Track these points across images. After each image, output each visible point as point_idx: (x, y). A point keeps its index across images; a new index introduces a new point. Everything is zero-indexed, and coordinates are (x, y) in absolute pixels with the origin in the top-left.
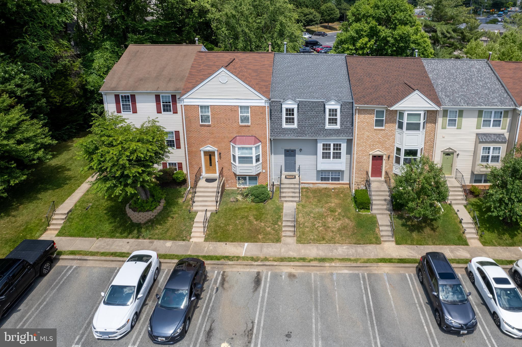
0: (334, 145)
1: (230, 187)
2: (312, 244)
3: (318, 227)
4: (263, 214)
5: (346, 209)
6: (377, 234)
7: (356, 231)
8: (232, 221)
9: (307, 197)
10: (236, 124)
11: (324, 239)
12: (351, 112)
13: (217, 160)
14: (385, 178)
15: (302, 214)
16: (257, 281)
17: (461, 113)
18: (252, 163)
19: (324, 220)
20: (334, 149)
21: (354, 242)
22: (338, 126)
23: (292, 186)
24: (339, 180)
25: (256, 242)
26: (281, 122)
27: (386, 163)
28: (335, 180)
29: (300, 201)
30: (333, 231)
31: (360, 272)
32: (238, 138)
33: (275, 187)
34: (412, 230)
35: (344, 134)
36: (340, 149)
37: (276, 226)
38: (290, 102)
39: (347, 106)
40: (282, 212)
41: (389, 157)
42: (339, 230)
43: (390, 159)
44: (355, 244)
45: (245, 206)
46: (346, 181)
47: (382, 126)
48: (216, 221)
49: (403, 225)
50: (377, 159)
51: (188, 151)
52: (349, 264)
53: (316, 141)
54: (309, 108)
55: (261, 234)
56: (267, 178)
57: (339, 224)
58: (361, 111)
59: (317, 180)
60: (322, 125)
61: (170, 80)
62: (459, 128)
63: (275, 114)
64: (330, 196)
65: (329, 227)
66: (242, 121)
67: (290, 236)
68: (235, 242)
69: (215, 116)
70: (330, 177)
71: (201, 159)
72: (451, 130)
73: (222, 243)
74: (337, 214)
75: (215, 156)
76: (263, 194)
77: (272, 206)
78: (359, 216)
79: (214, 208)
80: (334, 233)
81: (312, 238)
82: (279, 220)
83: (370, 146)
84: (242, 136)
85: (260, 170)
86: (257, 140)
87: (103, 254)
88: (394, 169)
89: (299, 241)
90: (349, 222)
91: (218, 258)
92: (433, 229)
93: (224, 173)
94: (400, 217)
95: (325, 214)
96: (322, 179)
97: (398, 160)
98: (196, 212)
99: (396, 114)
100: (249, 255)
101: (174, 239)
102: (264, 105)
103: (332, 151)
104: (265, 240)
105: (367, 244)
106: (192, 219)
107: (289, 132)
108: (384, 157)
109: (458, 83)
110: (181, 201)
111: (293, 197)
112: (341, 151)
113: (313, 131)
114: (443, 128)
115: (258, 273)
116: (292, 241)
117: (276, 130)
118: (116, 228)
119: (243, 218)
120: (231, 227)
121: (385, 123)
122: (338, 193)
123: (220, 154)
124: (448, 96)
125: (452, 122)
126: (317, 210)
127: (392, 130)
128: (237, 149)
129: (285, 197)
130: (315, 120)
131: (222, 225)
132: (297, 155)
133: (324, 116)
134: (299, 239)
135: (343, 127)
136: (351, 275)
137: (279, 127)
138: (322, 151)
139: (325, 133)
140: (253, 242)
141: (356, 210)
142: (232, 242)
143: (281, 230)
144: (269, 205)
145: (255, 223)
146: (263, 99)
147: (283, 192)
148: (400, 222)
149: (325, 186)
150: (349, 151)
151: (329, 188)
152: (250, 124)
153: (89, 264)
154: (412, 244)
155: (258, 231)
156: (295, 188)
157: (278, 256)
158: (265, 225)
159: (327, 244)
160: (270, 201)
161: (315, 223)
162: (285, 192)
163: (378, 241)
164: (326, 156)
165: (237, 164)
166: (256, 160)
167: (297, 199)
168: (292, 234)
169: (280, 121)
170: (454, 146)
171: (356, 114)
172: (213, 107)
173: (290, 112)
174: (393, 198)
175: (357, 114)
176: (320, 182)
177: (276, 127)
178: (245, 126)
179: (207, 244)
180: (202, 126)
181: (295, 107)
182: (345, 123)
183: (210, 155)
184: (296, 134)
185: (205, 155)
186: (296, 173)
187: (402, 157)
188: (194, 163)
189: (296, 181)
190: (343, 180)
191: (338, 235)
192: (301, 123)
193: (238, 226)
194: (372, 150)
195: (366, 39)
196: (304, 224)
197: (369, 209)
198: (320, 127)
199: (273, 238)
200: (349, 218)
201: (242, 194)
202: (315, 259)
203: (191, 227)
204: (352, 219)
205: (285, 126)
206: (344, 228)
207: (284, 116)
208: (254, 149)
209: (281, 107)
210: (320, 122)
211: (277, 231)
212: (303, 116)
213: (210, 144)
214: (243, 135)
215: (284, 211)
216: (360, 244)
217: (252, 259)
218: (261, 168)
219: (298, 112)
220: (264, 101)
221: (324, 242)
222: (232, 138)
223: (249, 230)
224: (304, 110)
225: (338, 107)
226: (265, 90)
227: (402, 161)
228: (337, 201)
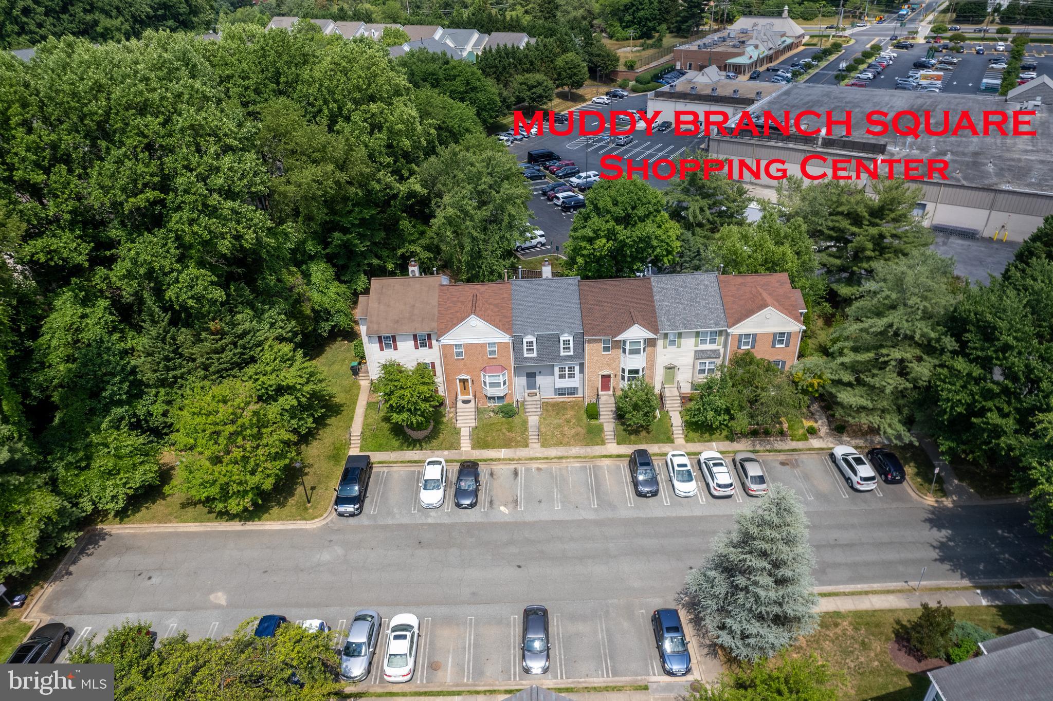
0: (569, 368)
1: (483, 406)
2: (553, 447)
4: (513, 427)
5: (579, 420)
6: (602, 438)
7: (586, 436)
8: (490, 433)
9: (547, 411)
10: (485, 357)
11: (561, 443)
12: (582, 342)
13: (470, 385)
14: (613, 391)
15: (544, 425)
16: (516, 473)
17: (680, 335)
18: (500, 387)
19: (561, 429)
20: (569, 371)
21: (584, 444)
22: (571, 353)
23: (534, 402)
24: (574, 395)
25: (511, 448)
26: (523, 352)
27: (613, 380)
28: (571, 395)
29: (541, 415)
30: (568, 437)
31: (588, 465)
32: (487, 367)
33: (519, 403)
34: (630, 434)
35: (577, 359)
36: (574, 371)
37: (524, 435)
38: (530, 337)
39: (578, 338)
40: (528, 425)
41: (615, 376)
42: (573, 436)
43: (617, 377)
44: (585, 446)
45: (497, 421)
46: (580, 395)
47: (609, 352)
48: (477, 434)
49: (624, 430)
50: (606, 378)
51: (446, 380)
52: (580, 460)
53: (553, 366)
54: (546, 340)
55: (513, 442)
56: (513, 397)
57: (573, 432)
58: (589, 341)
59: (555, 395)
60: (558, 353)
61: (423, 319)
62: (679, 347)
63: (517, 346)
64: (567, 409)
65: (565, 434)
66: (490, 355)
67: (536, 443)
68: (495, 449)
69: (468, 351)
70: (567, 393)
71: (456, 386)
72: (672, 349)
73: (485, 450)
74: (572, 423)
75: (468, 382)
76: (510, 410)
77: (519, 420)
78: (589, 425)
79: (474, 425)
80: (570, 439)
81: (553, 442)
82: (526, 430)
83: (599, 367)
84: (491, 366)
85: (506, 391)
86: (504, 368)
87: (402, 462)
88: (620, 384)
89: (543, 446)
90: (582, 430)
91: (485, 461)
92: (648, 433)
93: (477, 395)
94: (623, 424)
95: (563, 424)
96: (560, 394)
97: (623, 378)
98: (460, 428)
99: (621, 342)
100: (507, 457)
101: (449, 449)
102: (507, 341)
103: (567, 372)
104: (517, 446)
105: (595, 445)
106: (458, 433)
107: (530, 360)
108: (612, 376)
109: (682, 304)
110: (445, 420)
111: (535, 412)
113: (550, 358)
114: (665, 347)
115: (516, 469)
116: (537, 446)
117: (519, 359)
118: (402, 444)
119: (497, 431)
120: (489, 438)
121: (611, 350)
122: (574, 406)
123: (473, 381)
124: (670, 320)
125: (672, 343)
126: (556, 421)
127: (617, 355)
128: (487, 376)
129: (529, 412)
130: (551, 349)
131: (483, 437)
132: (537, 377)
133: (559, 346)
134: (543, 444)
135: (576, 353)
136: (581, 467)
137: (521, 356)
138: (558, 373)
139: (560, 359)
140: (508, 448)
141: (587, 420)
142: (492, 449)
143: (528, 438)
144: (516, 420)
145: (508, 434)
147: (527, 408)
148: (622, 428)
149: (562, 400)
150: (582, 371)
151: (565, 402)
152: (497, 356)
153: (395, 469)
154: (630, 444)
155: (511, 440)
156: (536, 404)
157: (528, 456)
158: (516, 435)
159: (564, 447)
160: (517, 416)
161: (555, 432)
162: (529, 408)
163: (603, 443)
164: (562, 376)
165: (488, 388)
166: (503, 384)
167: (539, 413)
168: (537, 441)
169: (521, 352)
170: (674, 362)
172: (466, 345)
173: (530, 344)
174: (618, 409)
175: (587, 344)
176: (558, 397)
177: (519, 356)
178: (493, 358)
179: (474, 451)
180: (457, 359)
181: (534, 340)
182: (577, 350)
183: (464, 382)
184: (536, 361)
185: (459, 382)
186: (537, 391)
187: (626, 375)
188: (451, 389)
189: (537, 397)
190: (578, 395)
191: (573, 440)
192: (539, 352)
193: (495, 437)
194: (601, 370)
195: (604, 241)
196: (546, 433)
197: (598, 419)
198: (556, 355)
199: (523, 445)
200: (581, 427)
201: (493, 411)
202: (555, 458)
203: (459, 439)
204: (584, 428)
205: (526, 355)
206: (577, 434)
207: (525, 348)
208: (501, 376)
209: (523, 341)
210: (556, 350)
211: (525, 439)
212: (541, 346)
213: (464, 374)
215: (529, 423)
216: (589, 446)
217: (510, 460)
219: (537, 344)
220: (507, 338)
221: (562, 445)
222: (483, 368)
223: (504, 439)
224: (542, 342)
225: (571, 338)
226: (507, 327)
227: (626, 379)
228: (572, 413)
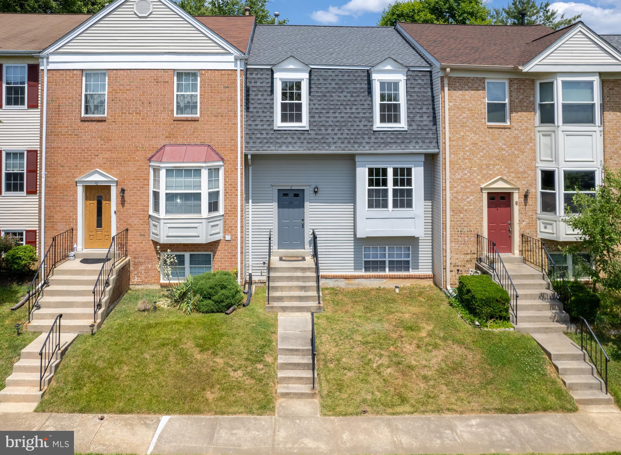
0: (395, 171)
1: (143, 283)
2: (371, 416)
3: (379, 367)
4: (222, 335)
5: (445, 324)
6: (554, 382)
7: (491, 375)
8: (133, 352)
10: (164, 115)
11: (403, 400)
12: (430, 94)
13: (114, 208)
14: (521, 251)
15: (331, 336)
18: (199, 212)
19: (392, 348)
20: (395, 183)
21: (494, 406)
22: (403, 124)
23: (299, 274)
24: (407, 269)
25: (198, 411)
26: (272, 117)
27: (520, 213)
28: (399, 269)
29: (320, 308)
30: (425, 378)
32: (167, 148)
33: (254, 287)
35: (417, 142)
36: (409, 183)
37: (260, 366)
38: (291, 67)
39: (420, 81)
40: (275, 333)
41: (526, 196)
42: (442, 373)
43: (530, 201)
44: (501, 411)
45: (174, 319)
46: (425, 270)
47: (504, 121)
48: (87, 354)
50: (500, 202)
51: (46, 187)
54: (334, 86)
55: (212, 387)
56: (235, 256)
59: (356, 268)
60: (366, 123)
63: (256, 97)
64: (394, 301)
65: (411, 367)
66: (180, 109)
67: (300, 396)
68: (131, 412)
69: (118, 95)
70: (387, 260)
71: (75, 207)
73: (90, 416)
74: (423, 334)
75: (109, 200)
76: (223, 287)
77: (248, 319)
78: (486, 337)
79: (88, 322)
80: (432, 383)
81: (369, 397)
82: (267, 350)
83: (480, 167)
84: (179, 145)
85: (217, 233)
86: (214, 154)
88: (541, 227)
89: (330, 408)
90: (466, 352)
93: (130, 243)
95: (394, 336)
96: (369, 266)
97: (549, 204)
99: (534, 89)
100: (169, 449)
102: (231, 66)
103: (390, 186)
104: (224, 405)
105: (537, 410)
107: (290, 140)
108: (516, 197)
111: (301, 298)
112: (413, 187)
113: (345, 136)
117: (259, 136)
119: (164, 345)
120: (126, 368)
121: (511, 112)
122: (412, 295)
123: (123, 191)
126: (368, 327)
127: (527, 129)
128: (163, 173)
129: (280, 299)
130: (348, 110)
131: (101, 364)
132: (307, 204)
133: (368, 102)
134: (329, 402)
135: (415, 127)
137: (265, 127)
138: (367, 187)
139: (373, 140)
140: (188, 413)
141: (473, 322)
142: (122, 412)
143: (272, 376)
144: (239, 318)
145: (198, 357)
146: (229, 53)
147: (276, 288)
149: (375, 284)
151: (384, 289)
152: (198, 115)
156: (304, 279)
157: (267, 451)
158: (227, 364)
159: (416, 415)
160: (242, 310)
161: (370, 357)
162: (282, 288)
164: (377, 200)
165: (162, 214)
166: (210, 204)
167: (313, 304)
168: (305, 388)
169: (268, 114)
171: (443, 89)
172: (115, 74)
173: (292, 89)
175: (446, 89)
176: (363, 273)
177: (259, 127)
178: (187, 120)
179: (41, 419)
180: (84, 120)
181: (303, 78)
182: (417, 118)
183: (99, 198)
184: (305, 144)
185: (87, 198)
186: (306, 250)
187: (560, 192)
188: (58, 217)
189: (307, 263)
190: (416, 267)
191: (444, 388)
192: (317, 119)
193: (146, 366)
194: (486, 177)
196: (338, 360)
197: (506, 319)
198: (362, 127)
199: (249, 400)
200: (461, 343)
201: (170, 297)
204: (471, 346)
205: (279, 124)
206: (456, 368)
207: (278, 101)
208: (205, 173)
209: (272, 78)
210: (362, 115)
211: (260, 380)
212: (322, 102)
213: (101, 167)
214: (180, 141)
215: (280, 331)
216: (514, 411)
218: (220, 229)
219: (310, 92)
220: (231, 58)
221: (407, 408)
222: (155, 150)
223: (177, 376)
224: (323, 89)
225: (401, 79)
227: (560, 205)
228: (413, 309)
